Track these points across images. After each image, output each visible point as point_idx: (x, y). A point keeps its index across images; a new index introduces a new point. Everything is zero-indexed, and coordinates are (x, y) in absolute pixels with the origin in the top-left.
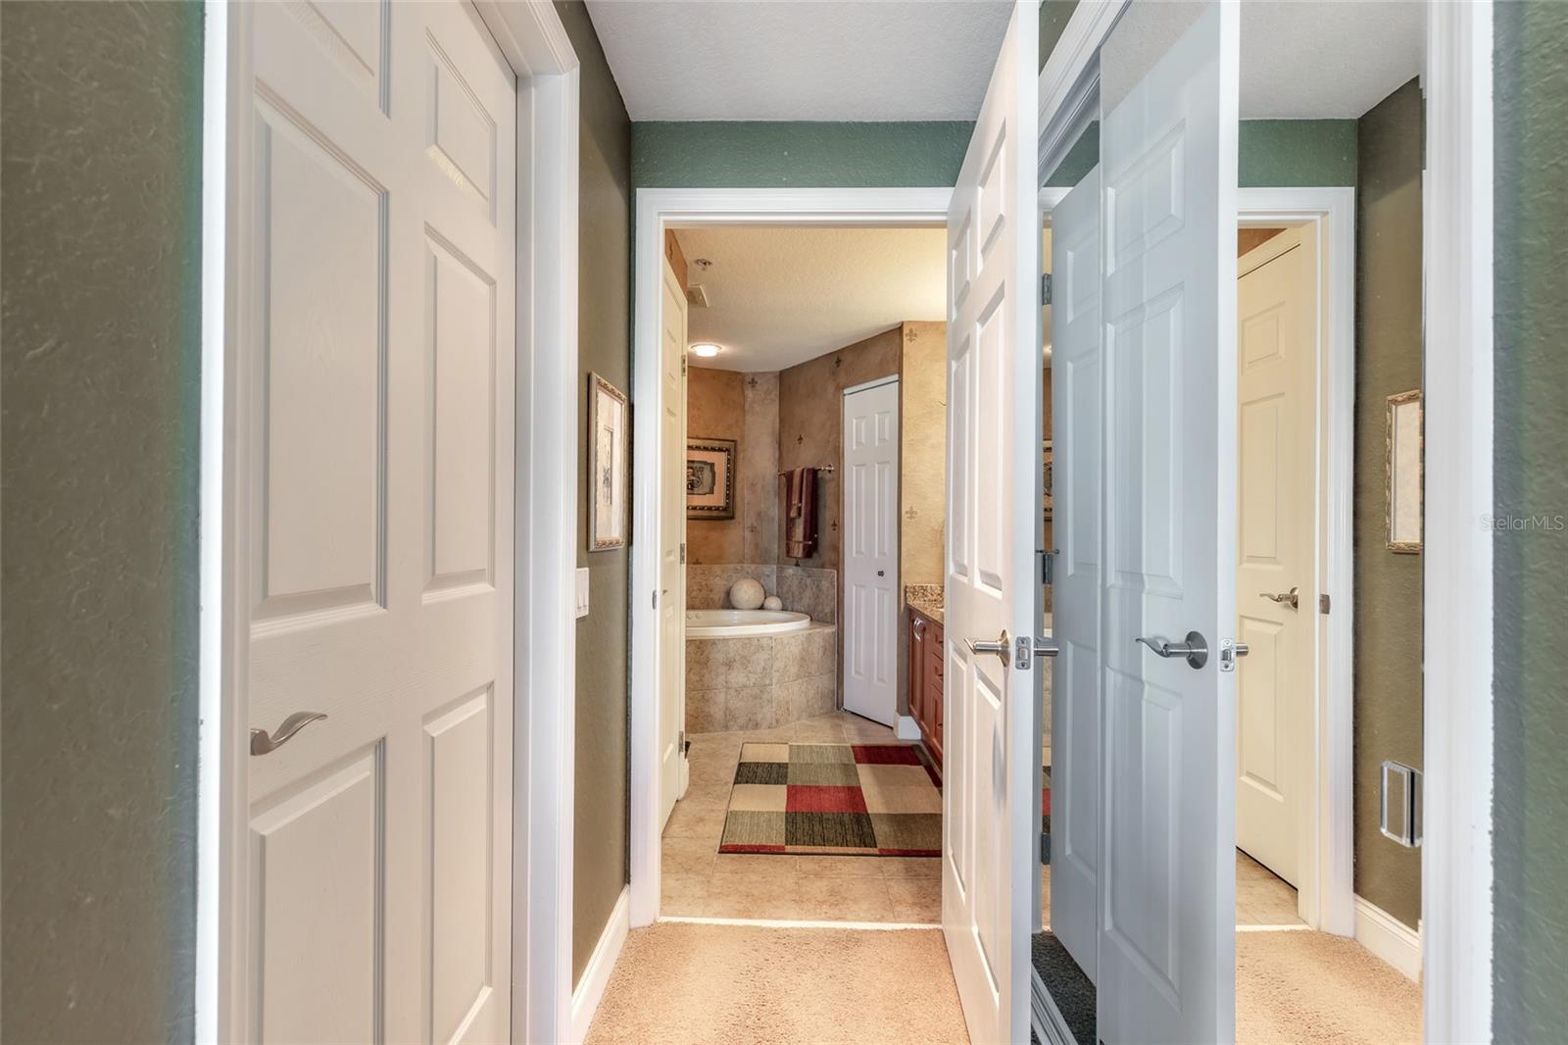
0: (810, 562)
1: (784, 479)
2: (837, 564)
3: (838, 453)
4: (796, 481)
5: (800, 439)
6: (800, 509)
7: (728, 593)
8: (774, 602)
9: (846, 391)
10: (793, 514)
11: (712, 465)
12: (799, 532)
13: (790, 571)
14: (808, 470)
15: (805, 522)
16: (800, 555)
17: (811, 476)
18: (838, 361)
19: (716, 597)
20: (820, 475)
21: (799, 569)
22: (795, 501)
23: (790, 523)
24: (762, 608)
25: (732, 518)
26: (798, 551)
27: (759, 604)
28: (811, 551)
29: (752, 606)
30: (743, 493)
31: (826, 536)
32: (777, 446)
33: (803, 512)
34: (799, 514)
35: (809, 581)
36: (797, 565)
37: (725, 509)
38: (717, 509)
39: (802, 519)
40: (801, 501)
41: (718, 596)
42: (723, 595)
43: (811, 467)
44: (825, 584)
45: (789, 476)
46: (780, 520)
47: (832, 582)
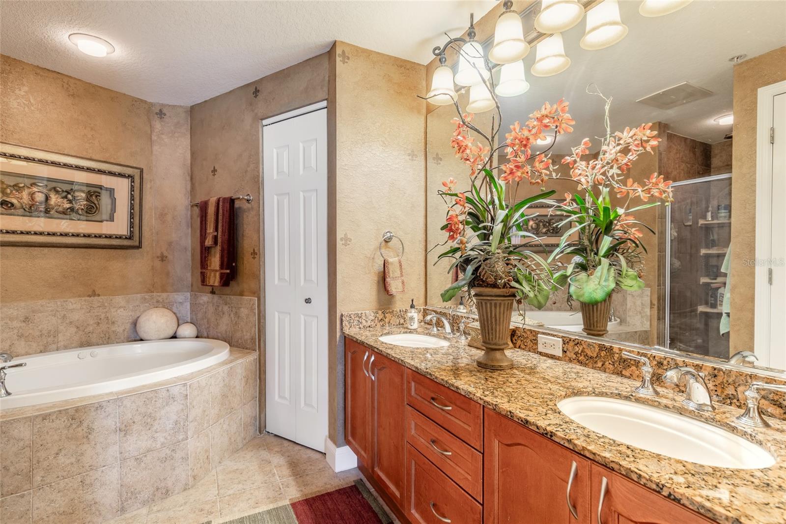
0: (227, 290)
1: (197, 210)
2: (258, 293)
3: (257, 182)
4: (211, 210)
5: (215, 171)
6: (215, 238)
7: (135, 324)
8: (188, 330)
9: (265, 122)
10: (209, 242)
11: (111, 191)
12: (215, 261)
13: (205, 298)
14: (224, 199)
15: (222, 251)
16: (217, 284)
17: (228, 205)
18: (256, 92)
19: (120, 330)
20: (237, 204)
21: (216, 297)
22: (210, 229)
23: (205, 252)
24: (174, 337)
25: (139, 247)
26: (215, 279)
27: (171, 333)
28: (228, 279)
29: (162, 336)
30: (150, 220)
31: (246, 263)
32: (188, 178)
33: (219, 240)
34: (216, 243)
35: (226, 308)
36: (213, 292)
37: (130, 238)
38: (120, 237)
39: (219, 248)
40: (216, 229)
41: (122, 327)
42: (128, 326)
43: (227, 195)
44: (244, 312)
45: (203, 207)
46: (193, 249)
47: (252, 309)
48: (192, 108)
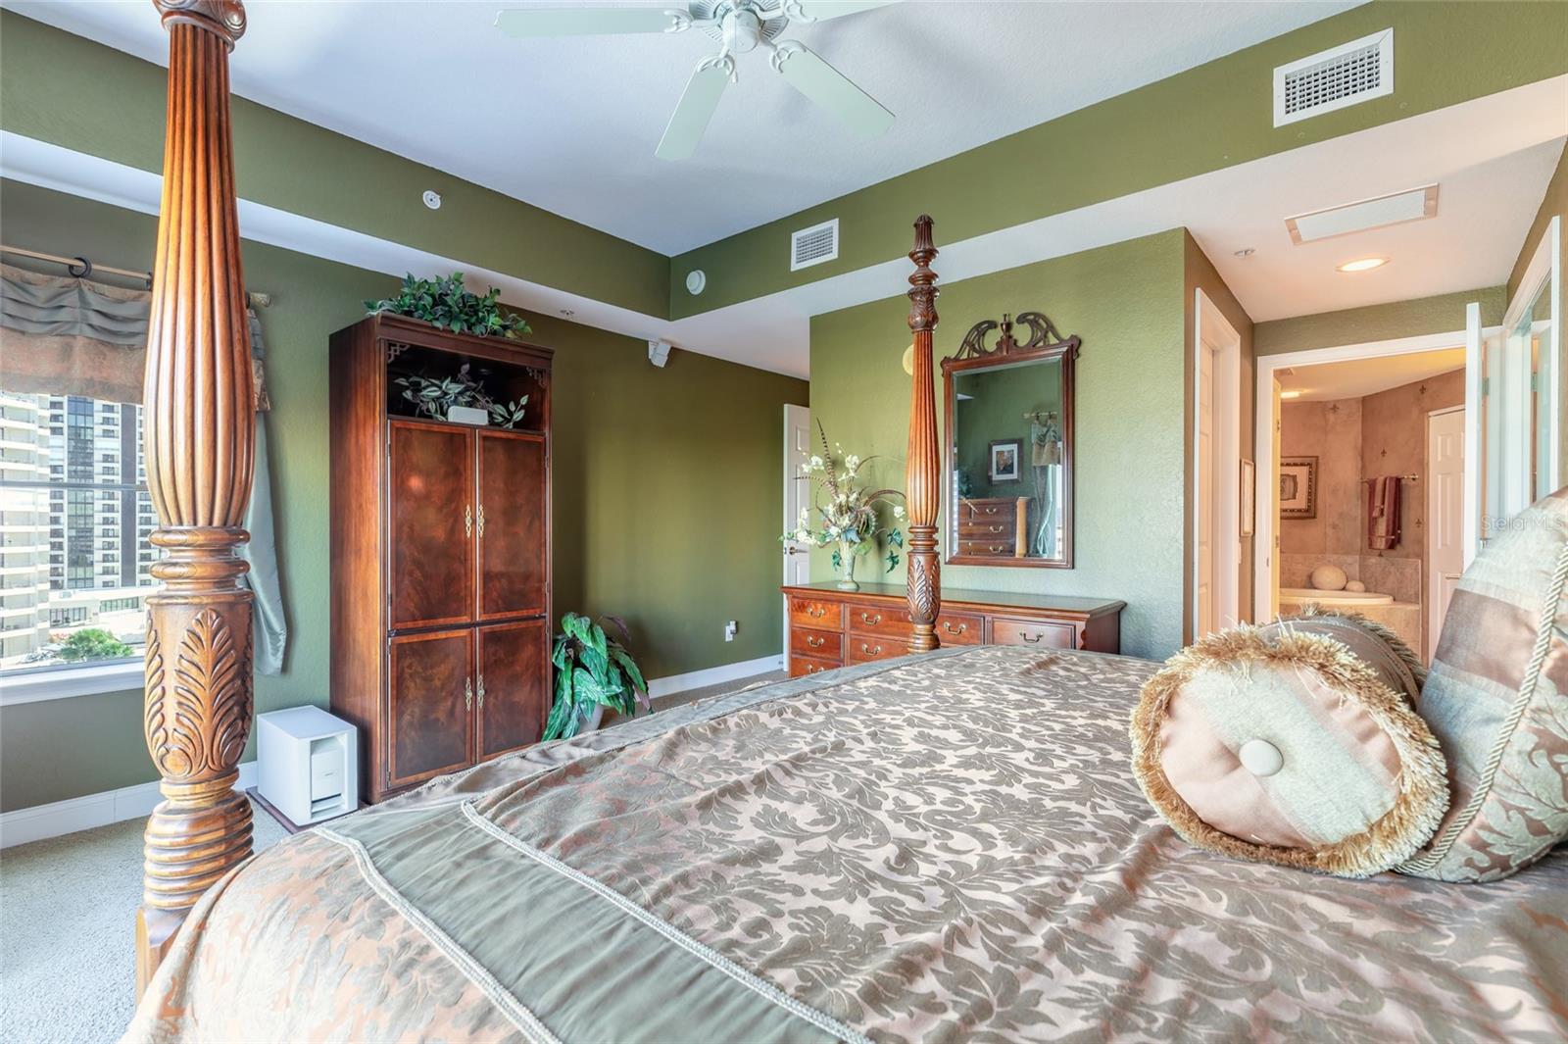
0: (1392, 552)
1: (1367, 485)
2: (1421, 554)
3: (1422, 464)
4: (1379, 488)
5: (1384, 453)
6: (1382, 511)
7: (1310, 577)
8: (1356, 585)
9: (1431, 414)
10: (1376, 513)
11: (1294, 477)
12: (1382, 527)
13: (1373, 560)
14: (1391, 478)
15: (1388, 521)
16: (1383, 546)
17: (1393, 484)
18: (1423, 390)
20: (1403, 482)
21: (1383, 560)
22: (1378, 503)
23: (1372, 523)
24: (1344, 589)
25: (1314, 517)
26: (1381, 544)
27: (1341, 587)
28: (1392, 545)
29: (1334, 588)
30: (1324, 497)
31: (1408, 531)
32: (1359, 458)
33: (1385, 513)
34: (1382, 513)
35: (1392, 569)
36: (1380, 555)
37: (1307, 511)
38: (1300, 511)
39: (1385, 518)
40: (1383, 504)
41: (1301, 578)
42: (1305, 578)
43: (1394, 475)
44: (1409, 571)
45: (1372, 485)
46: (1363, 519)
47: (1416, 570)
48: (1364, 398)
